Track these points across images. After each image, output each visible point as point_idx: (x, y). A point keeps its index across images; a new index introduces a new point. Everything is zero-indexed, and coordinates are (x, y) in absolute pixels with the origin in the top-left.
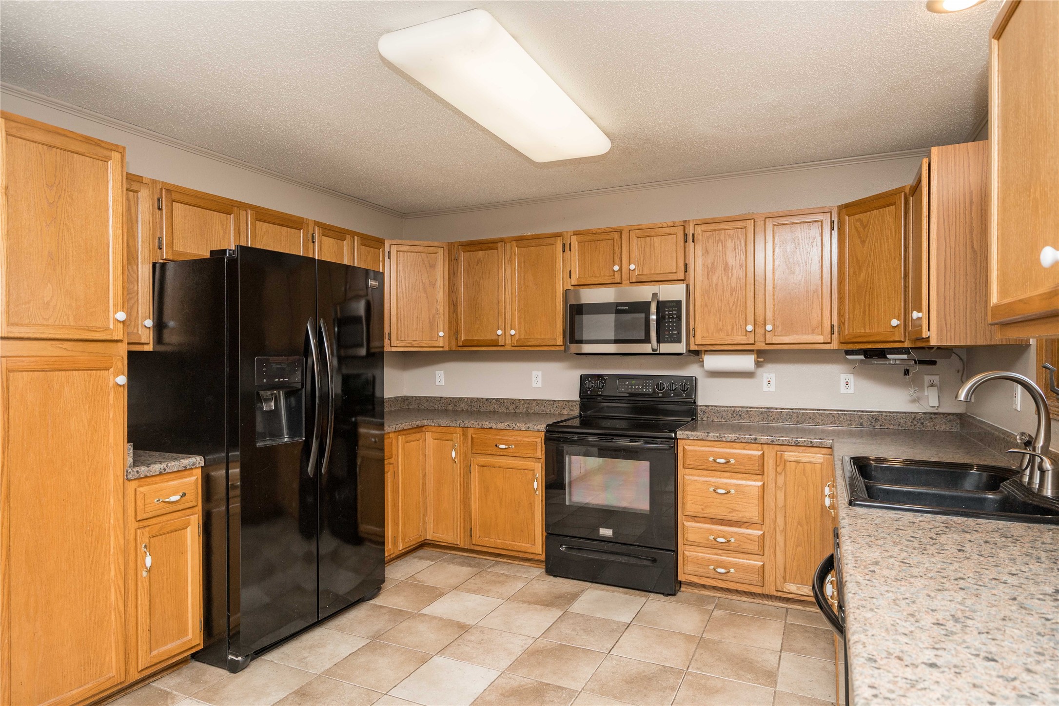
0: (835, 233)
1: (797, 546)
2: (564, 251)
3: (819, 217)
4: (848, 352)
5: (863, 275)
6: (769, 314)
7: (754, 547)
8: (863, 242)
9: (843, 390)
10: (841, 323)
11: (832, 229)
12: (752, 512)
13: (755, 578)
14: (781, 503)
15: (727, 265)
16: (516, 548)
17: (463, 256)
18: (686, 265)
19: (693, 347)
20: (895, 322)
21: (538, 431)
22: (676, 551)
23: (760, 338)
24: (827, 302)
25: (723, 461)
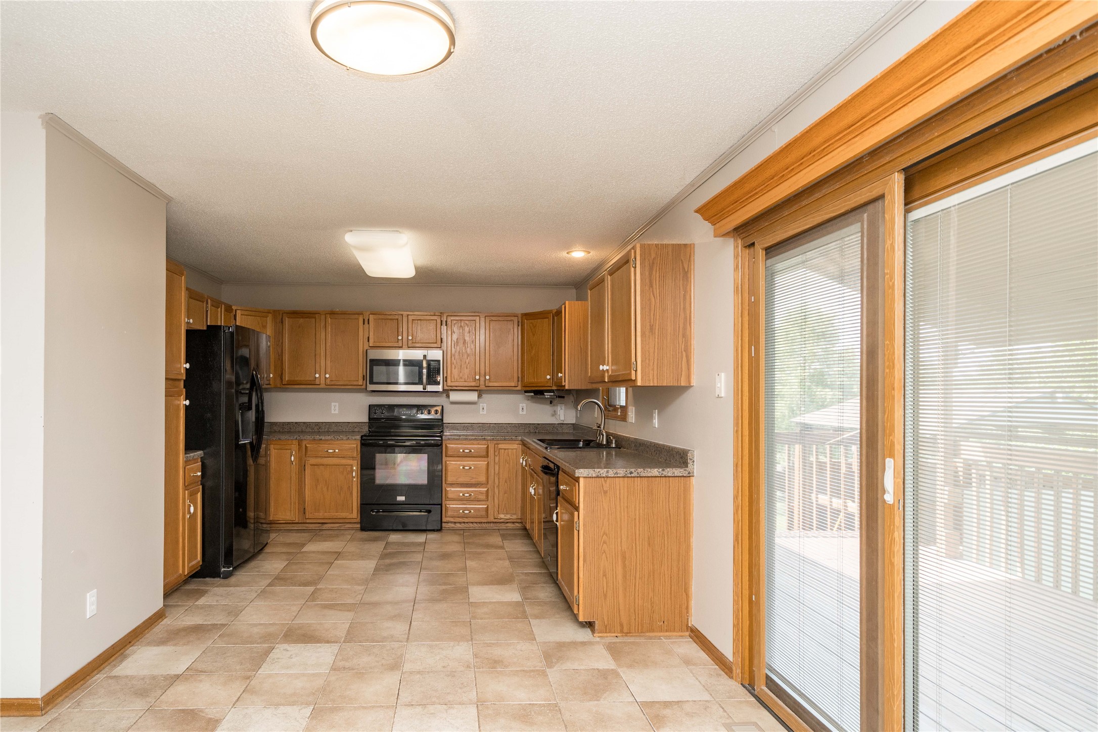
0: (520, 328)
1: (505, 493)
2: (364, 324)
3: (513, 318)
4: (526, 392)
5: (533, 351)
6: (487, 370)
7: (483, 497)
8: (534, 335)
9: (521, 413)
10: (523, 377)
11: (518, 326)
12: (482, 479)
13: (484, 513)
14: (497, 472)
15: (465, 340)
16: (339, 517)
17: (287, 322)
18: (441, 339)
19: (446, 388)
20: (548, 377)
21: (355, 439)
22: (441, 505)
23: (482, 382)
24: (515, 364)
25: (468, 451)
